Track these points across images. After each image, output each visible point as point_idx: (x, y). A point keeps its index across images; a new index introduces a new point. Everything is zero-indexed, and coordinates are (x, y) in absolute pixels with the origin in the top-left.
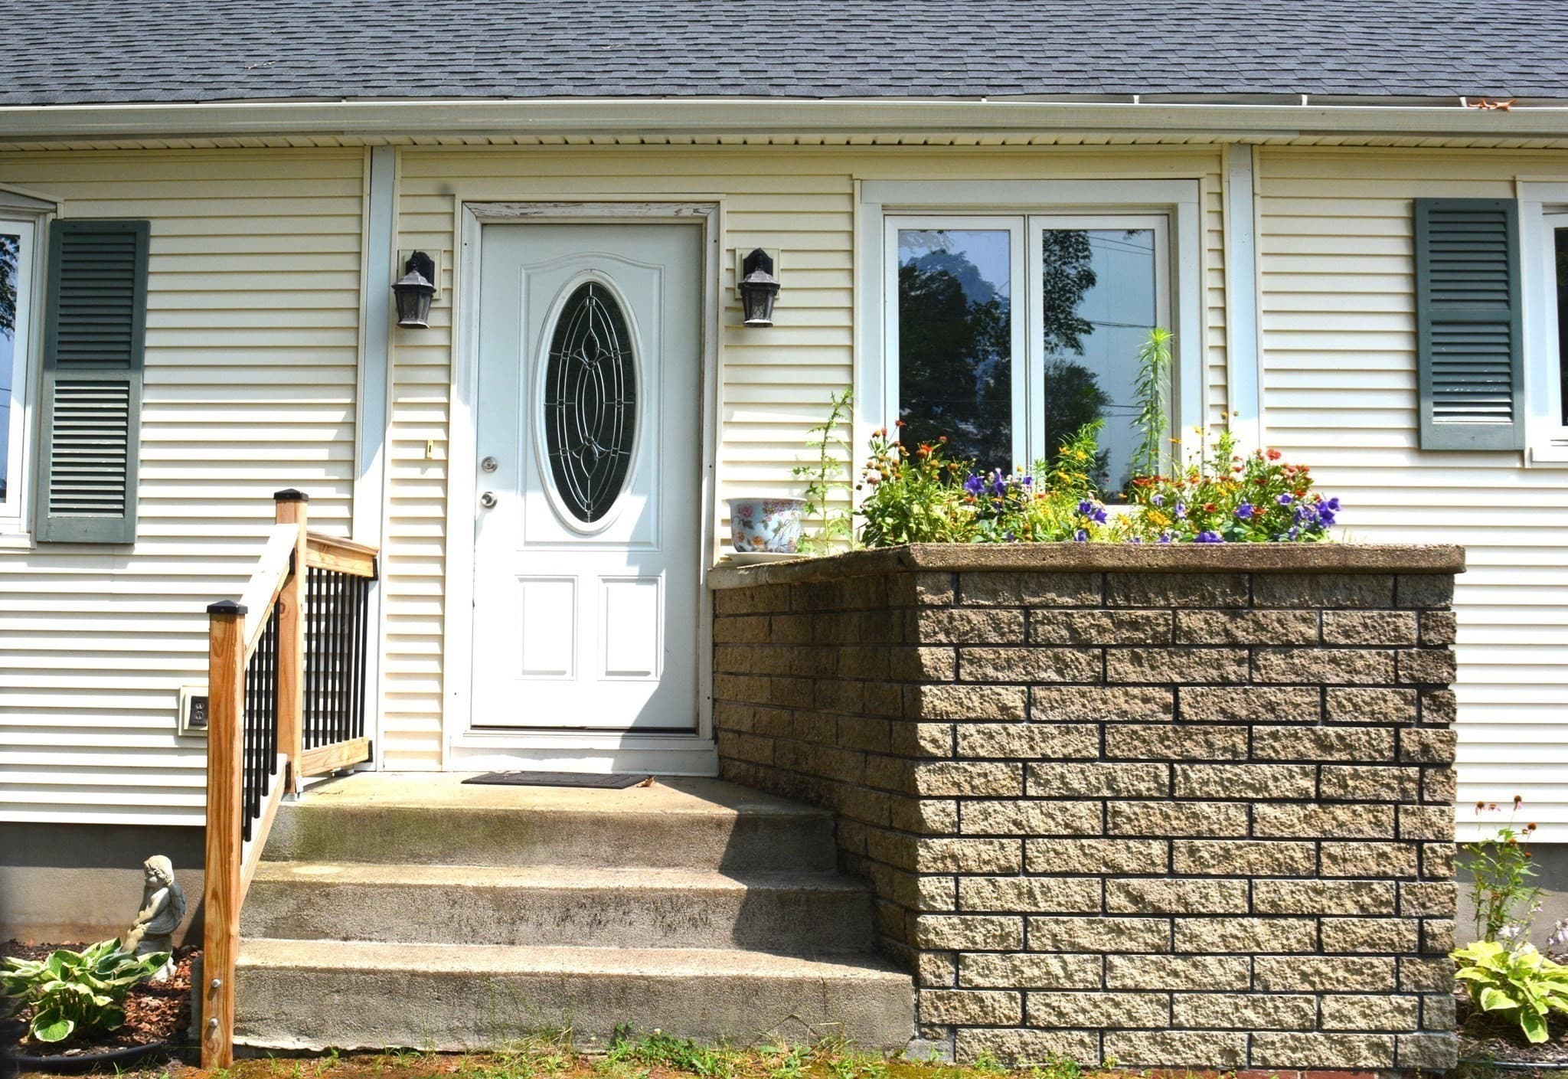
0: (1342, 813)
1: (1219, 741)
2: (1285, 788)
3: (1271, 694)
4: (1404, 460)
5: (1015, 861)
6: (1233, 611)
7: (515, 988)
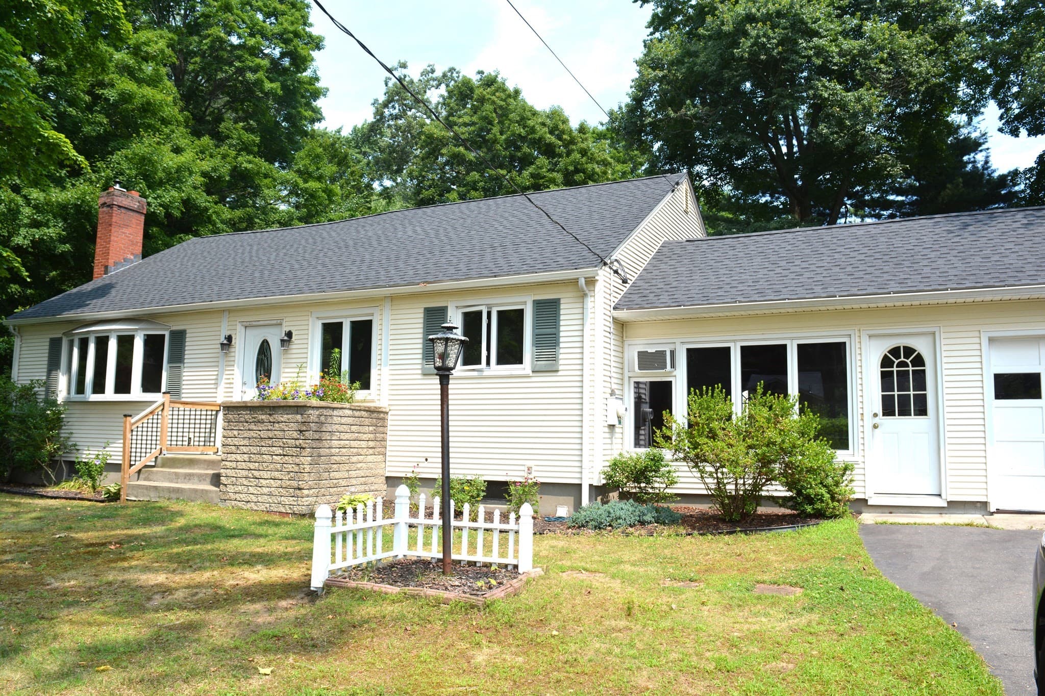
0: (286, 458)
1: (267, 442)
2: (277, 453)
3: (276, 433)
4: (420, 377)
5: (235, 466)
6: (270, 415)
7: (163, 489)
